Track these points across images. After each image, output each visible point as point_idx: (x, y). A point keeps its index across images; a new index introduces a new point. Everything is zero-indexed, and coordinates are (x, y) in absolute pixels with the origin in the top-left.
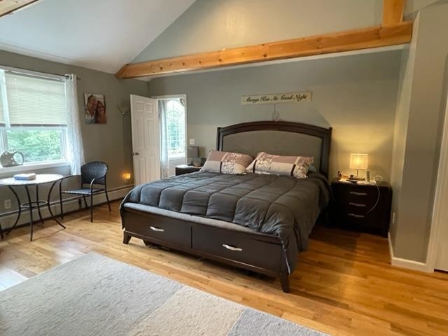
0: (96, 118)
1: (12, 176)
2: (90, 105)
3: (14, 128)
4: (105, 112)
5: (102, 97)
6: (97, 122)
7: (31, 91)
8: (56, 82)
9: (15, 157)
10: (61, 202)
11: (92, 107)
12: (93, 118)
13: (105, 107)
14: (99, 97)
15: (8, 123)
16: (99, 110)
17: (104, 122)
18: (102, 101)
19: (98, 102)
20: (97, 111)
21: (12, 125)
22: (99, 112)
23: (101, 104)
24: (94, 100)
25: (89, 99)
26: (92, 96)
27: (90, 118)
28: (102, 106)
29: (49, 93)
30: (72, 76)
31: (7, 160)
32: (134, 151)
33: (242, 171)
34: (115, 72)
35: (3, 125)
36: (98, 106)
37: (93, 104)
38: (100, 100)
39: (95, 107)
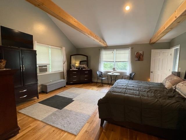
0: (139, 59)
1: (111, 73)
4: (142, 57)
5: (142, 52)
6: (139, 60)
7: (121, 53)
9: (116, 69)
14: (141, 52)
16: (140, 56)
17: (142, 60)
19: (140, 54)
20: (139, 57)
21: (116, 62)
24: (139, 53)
25: (137, 53)
26: (138, 52)
27: (136, 59)
28: (142, 55)
30: (130, 48)
31: (114, 69)
32: (151, 71)
33: (169, 87)
34: (149, 43)
35: (114, 62)
36: (140, 55)
37: (138, 55)
38: (141, 53)
39: (139, 55)
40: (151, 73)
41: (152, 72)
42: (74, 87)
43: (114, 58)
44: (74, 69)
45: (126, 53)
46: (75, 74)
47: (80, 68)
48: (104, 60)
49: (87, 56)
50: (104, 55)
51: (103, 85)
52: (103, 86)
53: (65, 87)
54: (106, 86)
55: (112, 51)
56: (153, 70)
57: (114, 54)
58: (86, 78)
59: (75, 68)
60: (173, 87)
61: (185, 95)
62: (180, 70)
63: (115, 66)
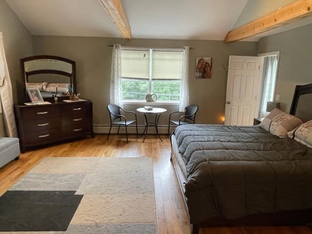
1: (143, 107)
2: (200, 66)
3: (153, 81)
4: (210, 70)
5: (210, 59)
6: (203, 77)
7: (164, 60)
8: (179, 53)
9: (152, 96)
10: (169, 127)
11: (201, 67)
12: (201, 74)
13: (211, 67)
14: (207, 59)
15: (151, 78)
16: (206, 68)
17: (210, 77)
18: (209, 62)
19: (206, 63)
20: (204, 70)
21: (152, 79)
22: (206, 70)
23: (208, 64)
24: (203, 61)
25: (199, 61)
26: (202, 59)
27: (198, 74)
28: (209, 66)
29: (173, 60)
30: (187, 47)
31: (149, 98)
32: (227, 101)
33: (281, 134)
34: (223, 39)
35: (148, 79)
36: (206, 66)
37: (202, 65)
38: (208, 61)
39: (204, 66)
40: (227, 105)
41: (229, 103)
42: (47, 155)
43: (149, 70)
44: (39, 103)
45: (177, 60)
46: (43, 119)
47: (56, 99)
48: (123, 75)
49: (73, 63)
50: (123, 62)
51: (129, 140)
52: (128, 142)
53: (17, 159)
54: (134, 140)
55: (145, 53)
56: (231, 98)
57: (149, 59)
58: (77, 125)
59: (40, 99)
60: (288, 133)
61: (310, 144)
62: (278, 100)
63: (150, 91)
